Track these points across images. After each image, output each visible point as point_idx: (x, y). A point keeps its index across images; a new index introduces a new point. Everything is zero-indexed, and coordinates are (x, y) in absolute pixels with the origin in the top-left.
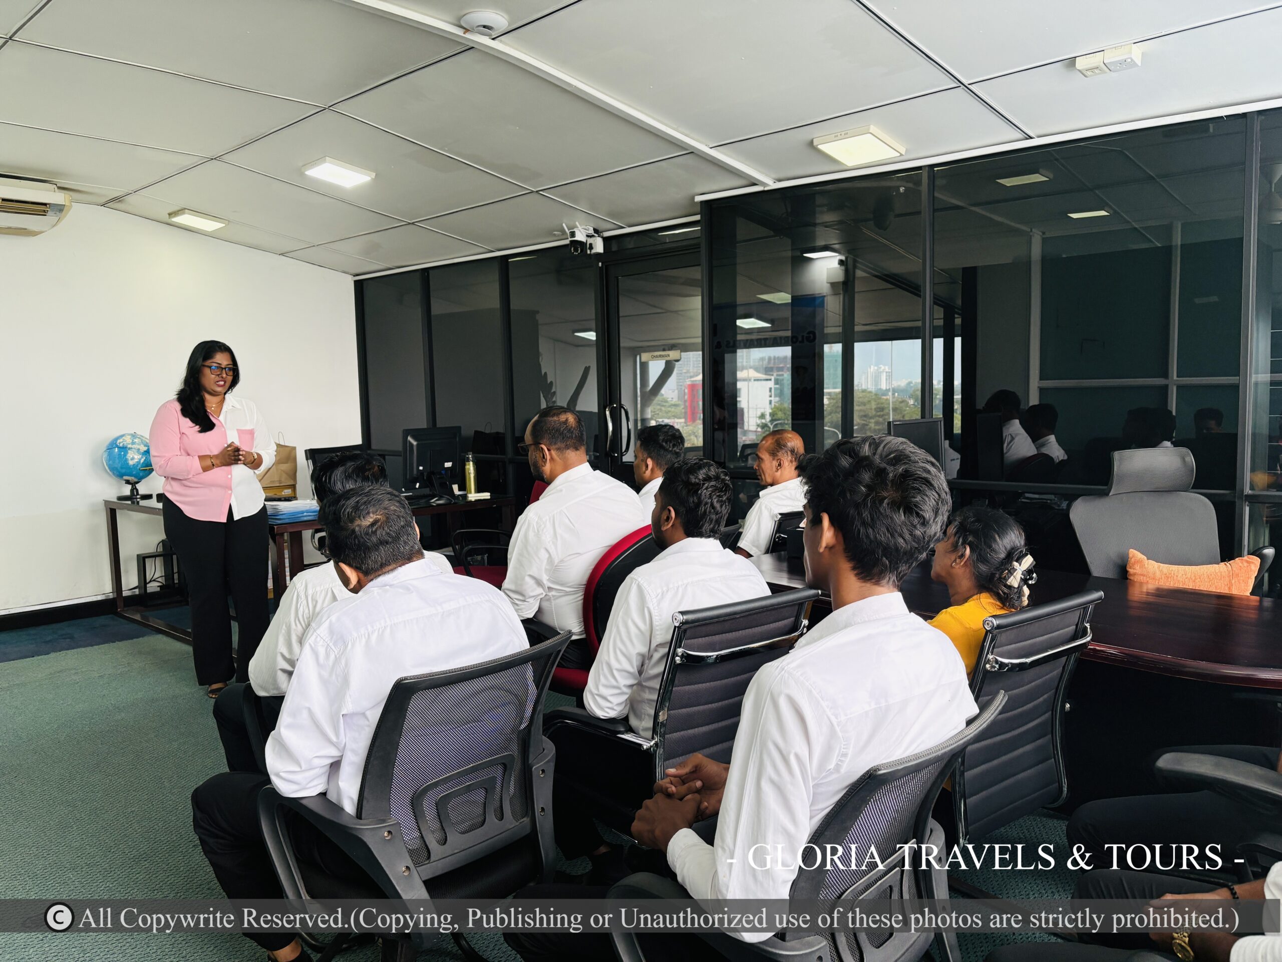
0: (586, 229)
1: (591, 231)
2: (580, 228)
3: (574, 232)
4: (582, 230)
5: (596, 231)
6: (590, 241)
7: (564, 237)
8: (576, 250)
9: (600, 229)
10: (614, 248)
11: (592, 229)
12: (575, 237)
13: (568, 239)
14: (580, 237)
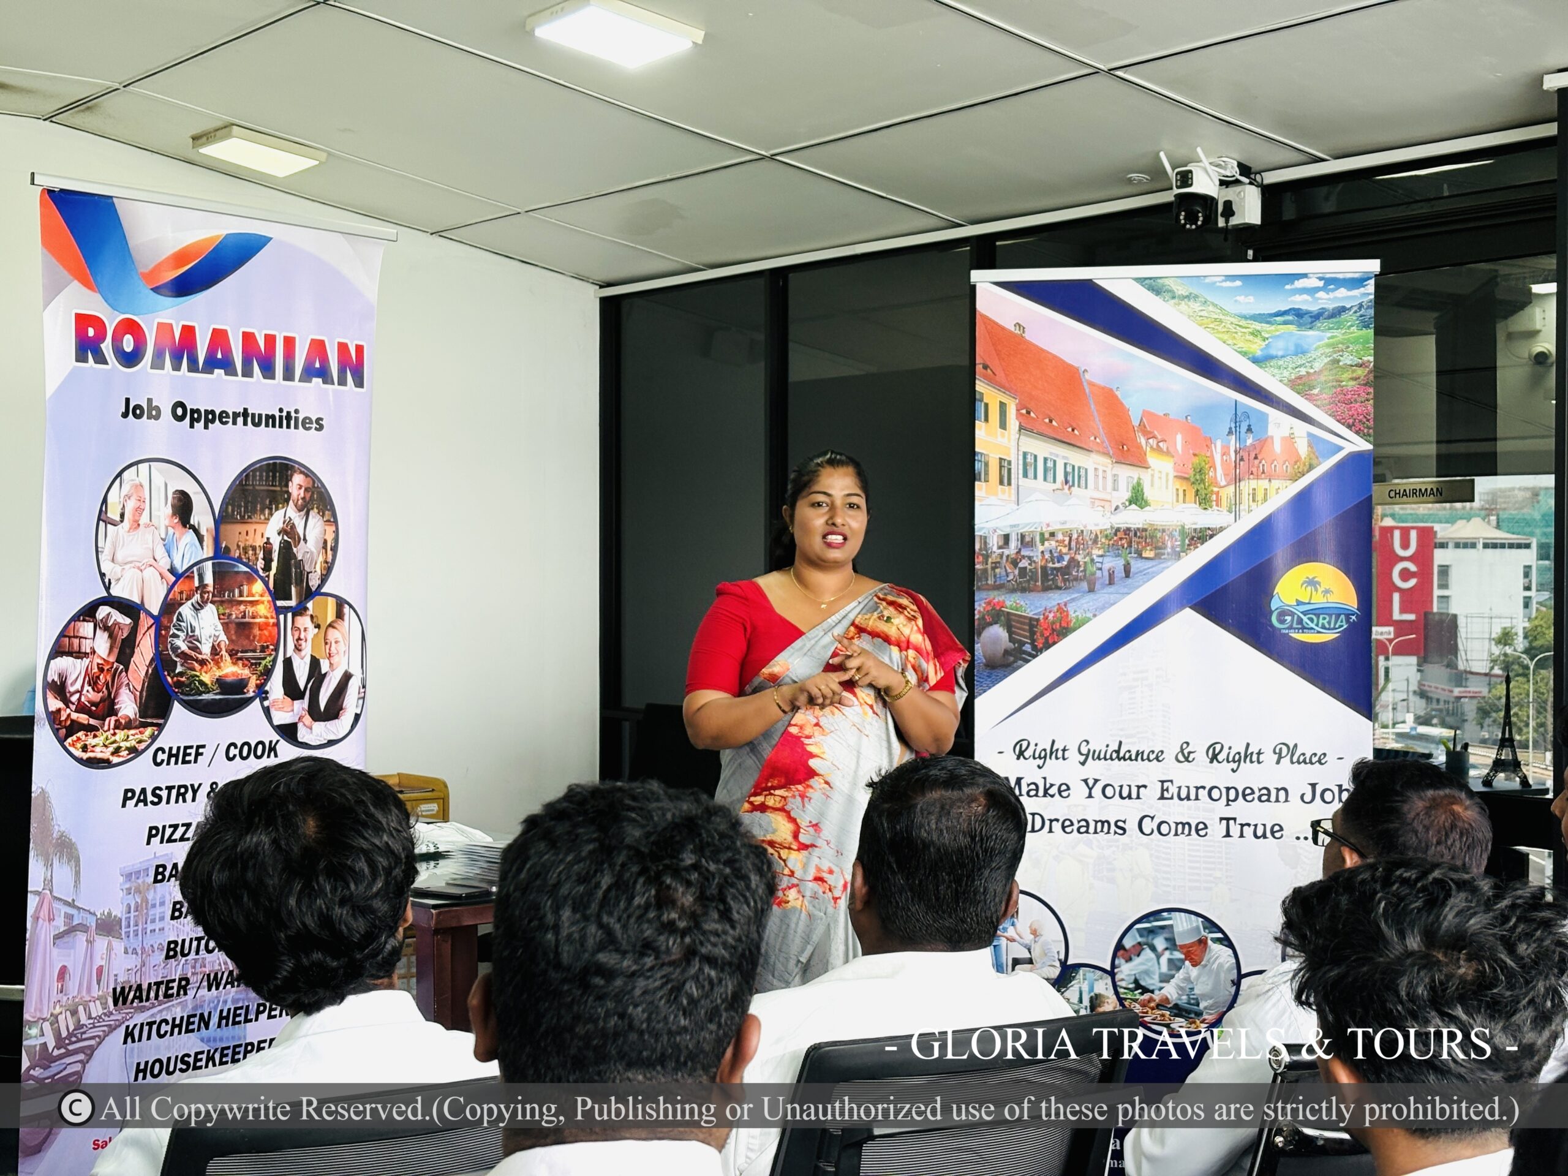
0: (1218, 166)
1: (1233, 171)
2: (1205, 162)
3: (1191, 172)
4: (1210, 168)
5: (1245, 169)
6: (1230, 194)
7: (1165, 185)
8: (1192, 218)
9: (1255, 166)
10: (1289, 213)
11: (1236, 163)
12: (1191, 185)
13: (1171, 189)
14: (1204, 184)
